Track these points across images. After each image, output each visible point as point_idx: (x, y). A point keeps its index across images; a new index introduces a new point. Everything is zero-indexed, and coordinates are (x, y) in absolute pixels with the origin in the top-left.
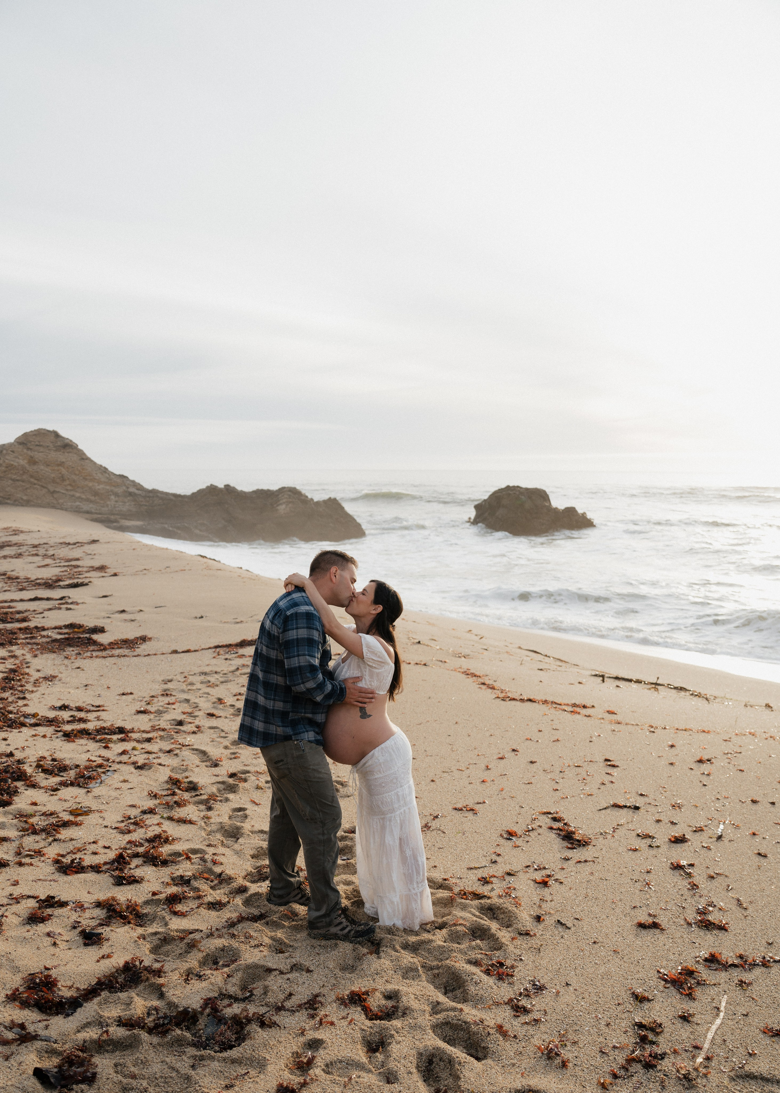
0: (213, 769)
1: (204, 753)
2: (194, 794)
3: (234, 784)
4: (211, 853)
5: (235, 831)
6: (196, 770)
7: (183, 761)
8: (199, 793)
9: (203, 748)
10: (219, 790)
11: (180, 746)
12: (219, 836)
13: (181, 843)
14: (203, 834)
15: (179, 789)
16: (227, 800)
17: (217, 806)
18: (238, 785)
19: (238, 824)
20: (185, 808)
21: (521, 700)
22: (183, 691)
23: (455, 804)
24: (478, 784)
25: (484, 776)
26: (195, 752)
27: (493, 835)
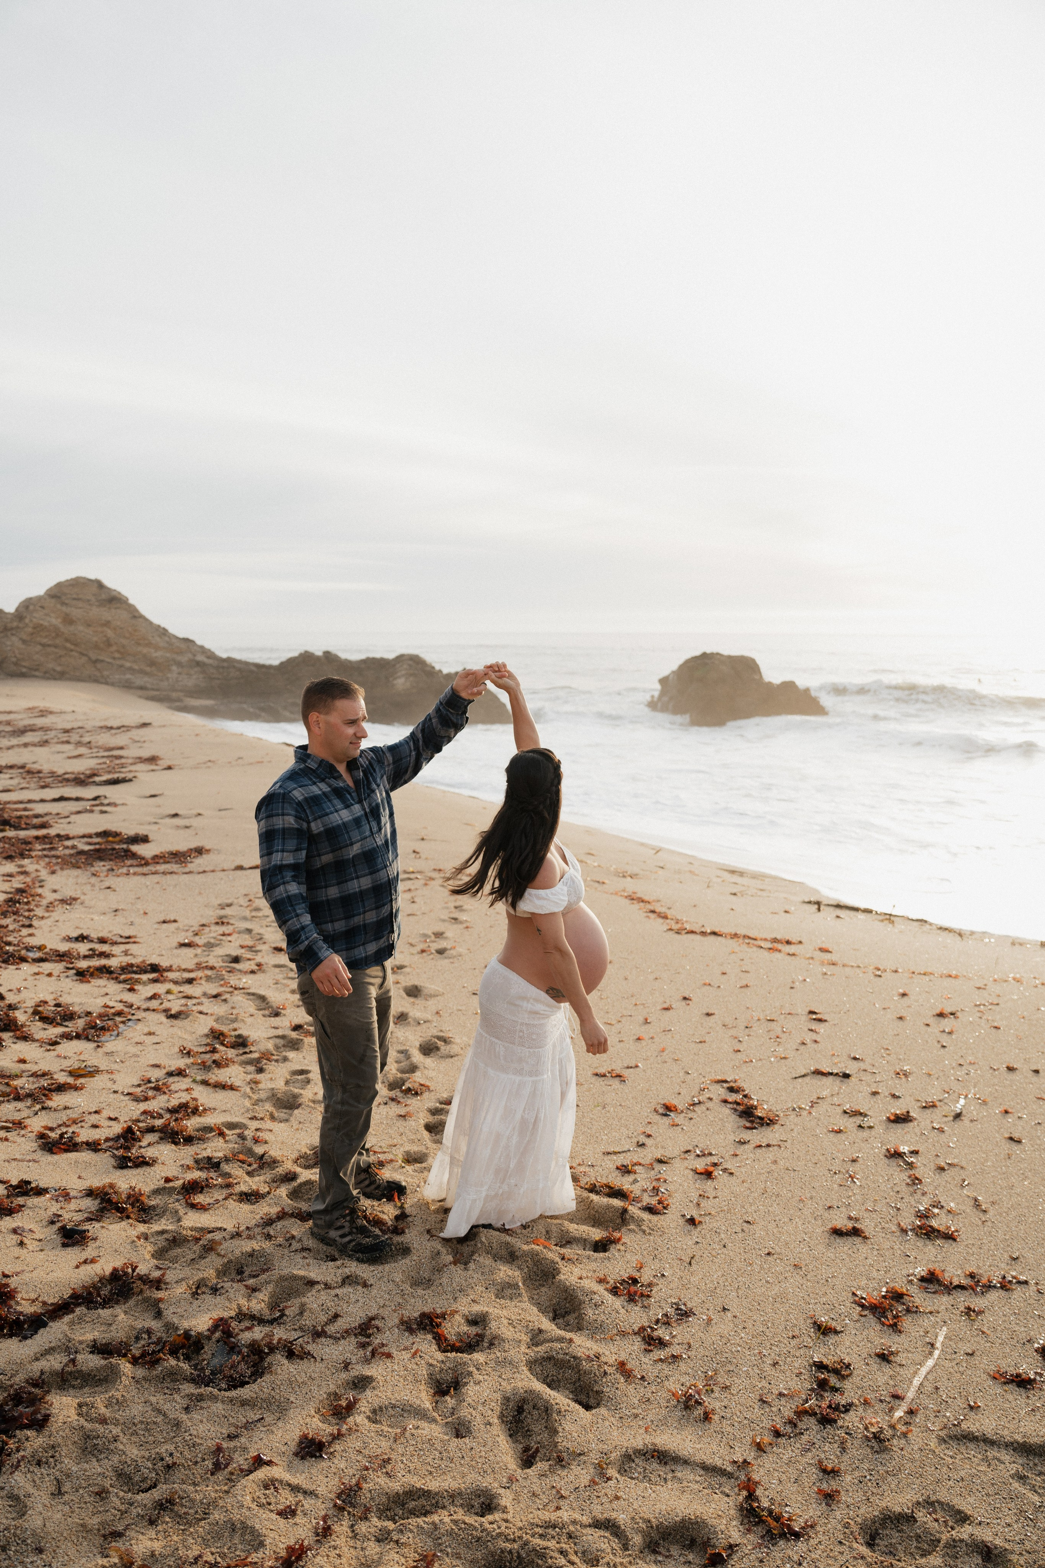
0: (272, 1019)
1: (263, 998)
2: (241, 1052)
3: (298, 1040)
4: (253, 1128)
5: (291, 1100)
6: (249, 1020)
7: (233, 1008)
8: (247, 1050)
9: (262, 992)
10: (277, 1047)
11: (231, 989)
12: (269, 1107)
13: (215, 1114)
14: (247, 1103)
15: (222, 1044)
16: (285, 1059)
17: (271, 1067)
18: (302, 1040)
19: (296, 1091)
20: (226, 1069)
21: (703, 933)
22: (245, 919)
23: (596, 1068)
24: (631, 1042)
25: (643, 1031)
26: (252, 997)
27: (645, 1109)
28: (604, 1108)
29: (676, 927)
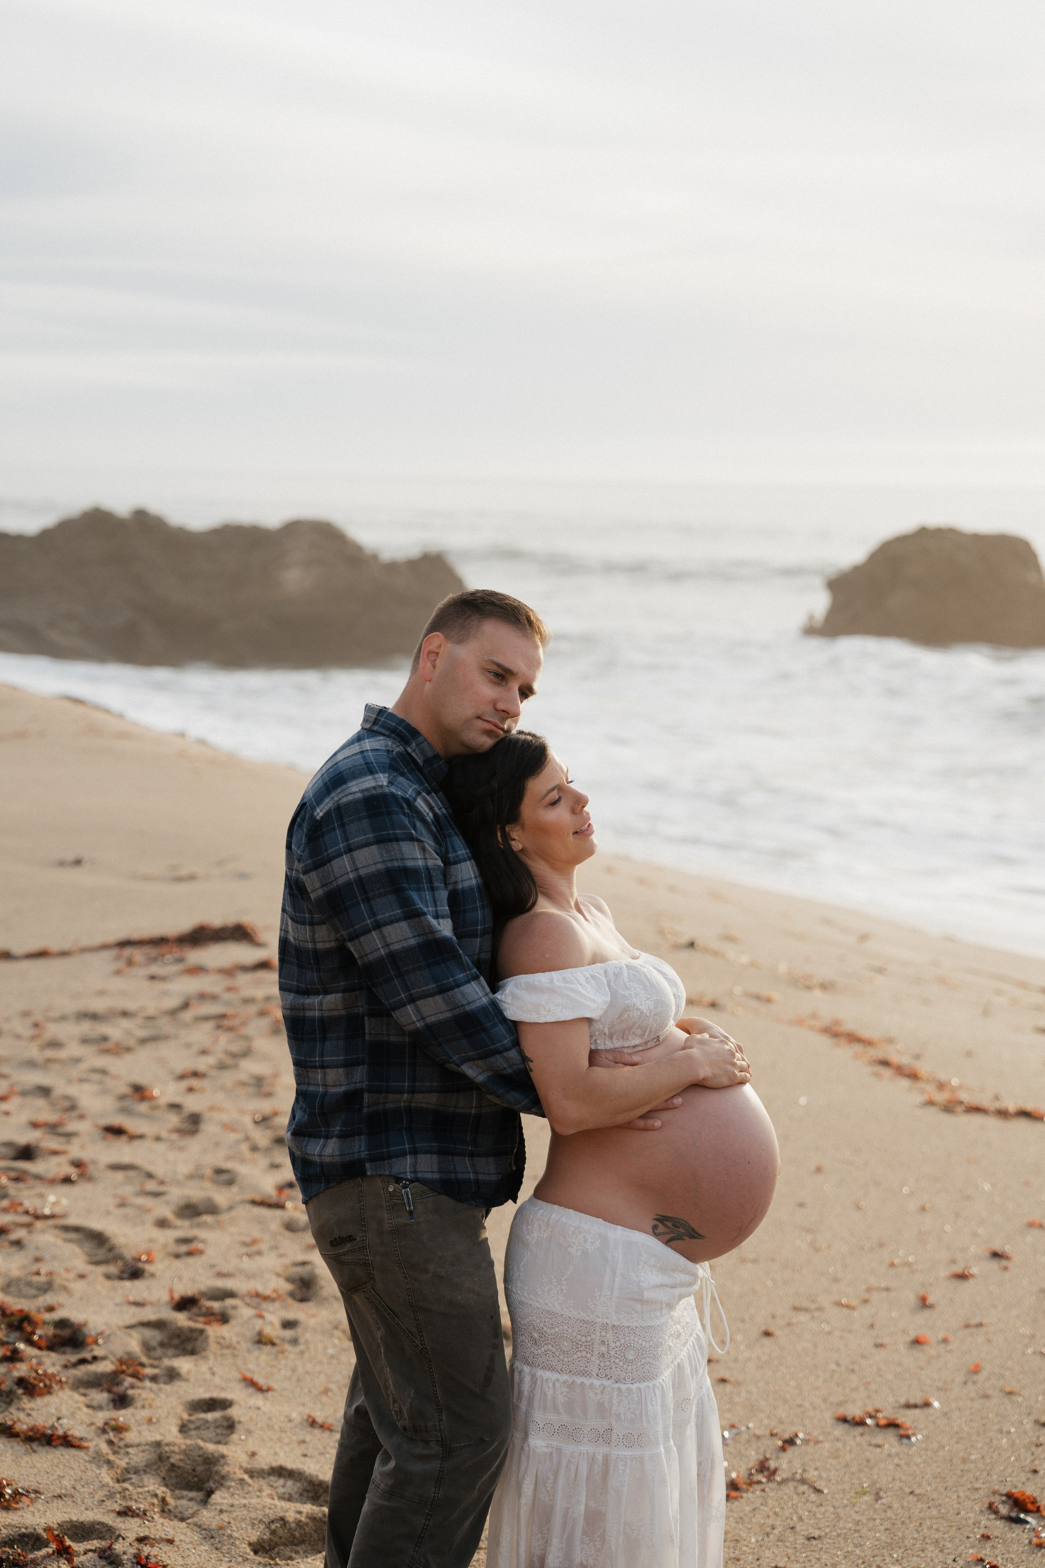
0: (128, 1284)
1: (98, 1239)
2: (74, 1358)
3: (192, 1330)
4: (131, 1536)
5: (200, 1468)
6: (78, 1287)
7: (38, 1260)
8: (87, 1355)
9: (95, 1224)
10: (147, 1348)
11: (26, 1219)
12: (153, 1484)
13: (39, 1505)
14: (106, 1476)
15: (30, 1342)
16: (173, 1375)
17: (145, 1394)
18: (202, 1331)
19: (211, 1447)
20: (47, 1399)
21: (1003, 1114)
22: (31, 1064)
23: (841, 1404)
24: (902, 1348)
25: (918, 1325)
26: (73, 1235)
27: (968, 1504)
28: (878, 1498)
29: (941, 1097)
